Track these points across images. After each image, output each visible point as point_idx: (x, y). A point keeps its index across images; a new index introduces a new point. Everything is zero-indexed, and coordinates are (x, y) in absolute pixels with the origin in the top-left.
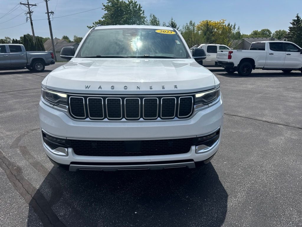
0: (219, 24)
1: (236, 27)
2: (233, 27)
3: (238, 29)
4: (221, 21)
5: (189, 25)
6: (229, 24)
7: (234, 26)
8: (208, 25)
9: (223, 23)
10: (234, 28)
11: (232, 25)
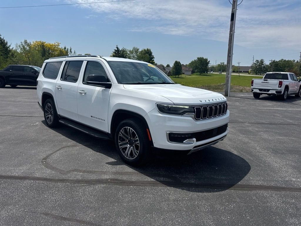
0: (54, 46)
1: (72, 50)
2: (69, 50)
3: (74, 53)
4: (56, 44)
5: (24, 44)
6: (65, 47)
7: (71, 50)
8: (43, 46)
9: (59, 45)
10: (71, 52)
11: (68, 49)
